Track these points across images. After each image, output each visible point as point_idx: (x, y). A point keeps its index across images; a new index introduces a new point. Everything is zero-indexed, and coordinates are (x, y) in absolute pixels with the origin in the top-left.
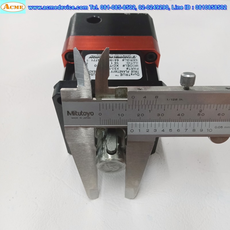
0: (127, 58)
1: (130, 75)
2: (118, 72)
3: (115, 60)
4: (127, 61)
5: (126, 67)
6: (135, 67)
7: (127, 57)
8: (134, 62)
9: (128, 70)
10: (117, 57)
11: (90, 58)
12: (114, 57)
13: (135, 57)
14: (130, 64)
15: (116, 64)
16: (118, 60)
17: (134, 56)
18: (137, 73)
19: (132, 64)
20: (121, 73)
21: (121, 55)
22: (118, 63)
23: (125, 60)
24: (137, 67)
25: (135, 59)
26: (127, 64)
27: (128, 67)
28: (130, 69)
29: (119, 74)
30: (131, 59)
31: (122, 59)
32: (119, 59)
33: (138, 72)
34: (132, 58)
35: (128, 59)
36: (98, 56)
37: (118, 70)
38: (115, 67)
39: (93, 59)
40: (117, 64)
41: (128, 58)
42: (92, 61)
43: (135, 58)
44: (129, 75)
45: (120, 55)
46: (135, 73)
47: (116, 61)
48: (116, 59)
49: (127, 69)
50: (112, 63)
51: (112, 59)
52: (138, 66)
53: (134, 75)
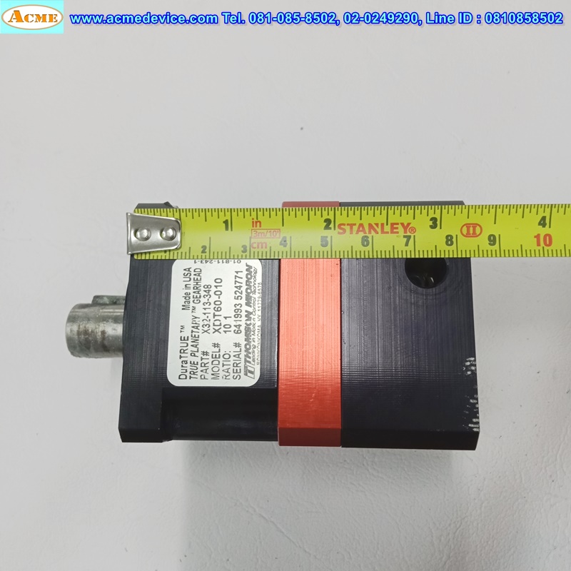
0: (243, 354)
1: (183, 359)
2: (192, 332)
3: (240, 326)
4: (232, 354)
5: (211, 350)
6: (210, 371)
7: (251, 355)
8: (231, 371)
9: (199, 354)
10: (248, 330)
11: (247, 265)
12: (248, 322)
13: (249, 374)
14: (221, 359)
15: (222, 327)
16: (238, 332)
17: (252, 373)
18: (188, 374)
19: (223, 365)
20: (190, 338)
21: (256, 340)
22: (225, 332)
23: (238, 349)
24: (209, 376)
25: (242, 374)
26: (222, 354)
27: (210, 354)
28: (202, 359)
29: (187, 333)
30: (242, 365)
31: (243, 343)
32: (241, 338)
33: (190, 377)
34: (246, 367)
35: (242, 356)
36: (257, 286)
37: (201, 331)
38: (211, 325)
39: (243, 275)
40: (223, 329)
41: (247, 356)
42: (237, 272)
43: (246, 374)
44: (181, 357)
46: (189, 371)
47: (233, 328)
48: (242, 328)
49: (205, 353)
50: (226, 318)
51: (244, 318)
52: (212, 378)
53: (182, 366)
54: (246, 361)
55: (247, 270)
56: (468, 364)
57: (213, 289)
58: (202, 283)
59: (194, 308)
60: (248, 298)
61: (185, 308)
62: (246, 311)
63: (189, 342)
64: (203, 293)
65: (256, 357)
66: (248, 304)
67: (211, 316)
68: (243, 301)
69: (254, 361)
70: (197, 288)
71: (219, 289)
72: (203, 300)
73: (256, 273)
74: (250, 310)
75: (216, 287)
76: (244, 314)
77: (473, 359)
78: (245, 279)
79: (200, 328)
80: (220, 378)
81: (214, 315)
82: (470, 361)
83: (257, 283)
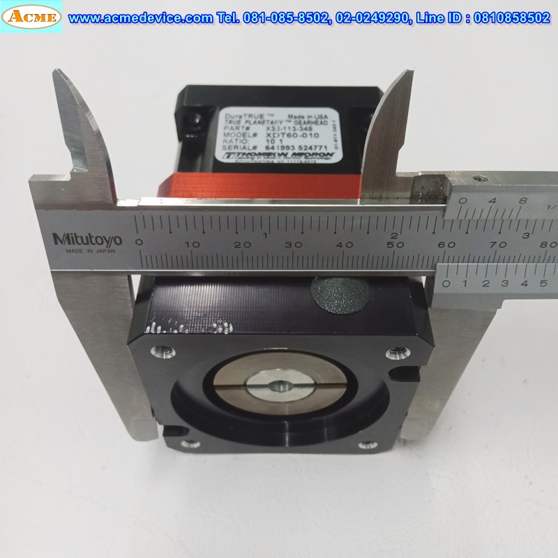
0: (247, 152)
2: (268, 121)
3: (274, 149)
4: (246, 145)
5: (251, 132)
6: (231, 131)
7: (245, 156)
8: (231, 144)
9: (247, 125)
10: (269, 154)
11: (333, 153)
12: (277, 155)
13: (227, 155)
14: (242, 138)
15: (272, 138)
16: (267, 148)
17: (228, 157)
18: (230, 119)
20: (263, 120)
21: (260, 160)
22: (268, 140)
23: (251, 148)
24: (227, 131)
25: (228, 151)
26: (247, 138)
27: (247, 132)
28: (243, 127)
29: (267, 118)
30: (236, 151)
31: (257, 151)
32: (263, 150)
33: (227, 121)
34: (234, 153)
35: (244, 151)
36: (313, 159)
37: (268, 126)
38: (274, 132)
39: (323, 150)
40: (270, 139)
41: (244, 154)
42: (326, 147)
43: (227, 153)
44: (245, 115)
45: (262, 160)
46: (233, 120)
47: (271, 145)
48: (271, 151)
49: (248, 128)
50: (281, 140)
51: (280, 152)
52: (225, 133)
53: (237, 116)
54: (239, 154)
55: (328, 154)
56: (226, 325)
57: (308, 132)
58: (314, 126)
59: (289, 121)
60: (300, 154)
61: (290, 116)
62: (287, 153)
63: (259, 119)
64: (304, 126)
65: (243, 160)
66: (294, 154)
67: (283, 131)
68: (297, 151)
69: (240, 158)
70: (309, 122)
71: (309, 136)
72: (298, 127)
73: (326, 159)
74: (288, 156)
75: (311, 134)
76: (285, 151)
77: (231, 330)
78: (318, 151)
79: (272, 125)
80: (225, 138)
81: (283, 134)
82: (228, 327)
83: (316, 160)
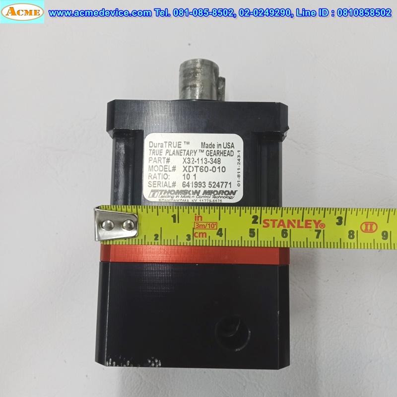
0: (167, 189)
1: (164, 144)
2: (185, 150)
3: (189, 186)
4: (167, 181)
5: (171, 165)
6: (155, 164)
7: (166, 195)
8: (155, 180)
9: (168, 156)
10: (185, 192)
11: (235, 191)
12: (191, 193)
13: (152, 193)
14: (163, 172)
15: (188, 173)
16: (184, 185)
17: (153, 196)
18: (153, 148)
19: (159, 174)
20: (180, 149)
21: (178, 199)
22: (184, 175)
23: (171, 185)
24: (151, 163)
25: (152, 188)
26: (167, 173)
27: (167, 164)
28: (164, 158)
29: (184, 147)
30: (159, 188)
31: (175, 189)
32: (181, 187)
33: (151, 150)
34: (157, 191)
35: (165, 188)
36: (219, 199)
37: (185, 157)
38: (190, 165)
39: (228, 189)
40: (186, 173)
41: (166, 192)
42: (230, 184)
43: (152, 191)
44: (166, 142)
45: (180, 198)
46: (156, 149)
47: (187, 181)
48: (187, 188)
49: (168, 160)
50: (195, 175)
51: (194, 189)
52: (149, 166)
53: (159, 144)
54: (162, 191)
55: (232, 191)
56: (157, 361)
57: (217, 166)
58: (222, 157)
59: (202, 151)
60: (210, 192)
61: (203, 144)
62: (200, 191)
63: (177, 149)
64: (214, 157)
65: (164, 199)
66: (205, 192)
67: (196, 164)
68: (207, 189)
69: (162, 197)
70: (218, 153)
71: (217, 170)
72: (209, 158)
73: (230, 198)
74: (201, 194)
75: (219, 168)
76: (198, 189)
77: (160, 365)
78: (224, 189)
79: (188, 156)
80: (150, 172)
81: (197, 167)
82: (158, 363)
83: (222, 199)
